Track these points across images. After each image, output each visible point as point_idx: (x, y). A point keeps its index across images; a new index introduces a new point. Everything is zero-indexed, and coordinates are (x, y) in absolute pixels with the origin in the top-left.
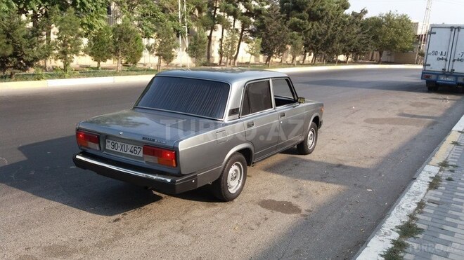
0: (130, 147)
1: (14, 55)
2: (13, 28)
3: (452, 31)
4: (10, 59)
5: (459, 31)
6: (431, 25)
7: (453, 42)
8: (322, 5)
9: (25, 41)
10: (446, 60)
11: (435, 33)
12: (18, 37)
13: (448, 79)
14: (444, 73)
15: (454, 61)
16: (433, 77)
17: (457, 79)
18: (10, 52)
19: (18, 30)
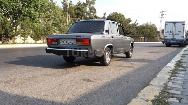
0: (70, 41)
1: (5, 34)
2: (5, 23)
3: (173, 23)
4: (3, 36)
5: (176, 23)
6: (165, 22)
7: (174, 28)
8: (121, 20)
9: (10, 29)
10: (172, 34)
11: (167, 25)
12: (7, 27)
13: (174, 41)
14: (172, 39)
15: (175, 34)
16: (168, 41)
17: (177, 41)
18: (3, 33)
19: (7, 24)
